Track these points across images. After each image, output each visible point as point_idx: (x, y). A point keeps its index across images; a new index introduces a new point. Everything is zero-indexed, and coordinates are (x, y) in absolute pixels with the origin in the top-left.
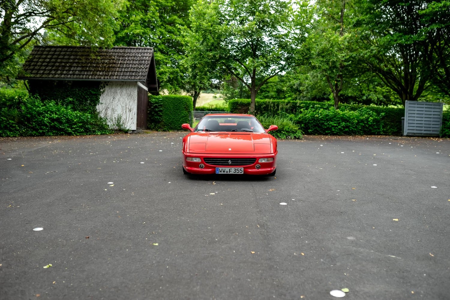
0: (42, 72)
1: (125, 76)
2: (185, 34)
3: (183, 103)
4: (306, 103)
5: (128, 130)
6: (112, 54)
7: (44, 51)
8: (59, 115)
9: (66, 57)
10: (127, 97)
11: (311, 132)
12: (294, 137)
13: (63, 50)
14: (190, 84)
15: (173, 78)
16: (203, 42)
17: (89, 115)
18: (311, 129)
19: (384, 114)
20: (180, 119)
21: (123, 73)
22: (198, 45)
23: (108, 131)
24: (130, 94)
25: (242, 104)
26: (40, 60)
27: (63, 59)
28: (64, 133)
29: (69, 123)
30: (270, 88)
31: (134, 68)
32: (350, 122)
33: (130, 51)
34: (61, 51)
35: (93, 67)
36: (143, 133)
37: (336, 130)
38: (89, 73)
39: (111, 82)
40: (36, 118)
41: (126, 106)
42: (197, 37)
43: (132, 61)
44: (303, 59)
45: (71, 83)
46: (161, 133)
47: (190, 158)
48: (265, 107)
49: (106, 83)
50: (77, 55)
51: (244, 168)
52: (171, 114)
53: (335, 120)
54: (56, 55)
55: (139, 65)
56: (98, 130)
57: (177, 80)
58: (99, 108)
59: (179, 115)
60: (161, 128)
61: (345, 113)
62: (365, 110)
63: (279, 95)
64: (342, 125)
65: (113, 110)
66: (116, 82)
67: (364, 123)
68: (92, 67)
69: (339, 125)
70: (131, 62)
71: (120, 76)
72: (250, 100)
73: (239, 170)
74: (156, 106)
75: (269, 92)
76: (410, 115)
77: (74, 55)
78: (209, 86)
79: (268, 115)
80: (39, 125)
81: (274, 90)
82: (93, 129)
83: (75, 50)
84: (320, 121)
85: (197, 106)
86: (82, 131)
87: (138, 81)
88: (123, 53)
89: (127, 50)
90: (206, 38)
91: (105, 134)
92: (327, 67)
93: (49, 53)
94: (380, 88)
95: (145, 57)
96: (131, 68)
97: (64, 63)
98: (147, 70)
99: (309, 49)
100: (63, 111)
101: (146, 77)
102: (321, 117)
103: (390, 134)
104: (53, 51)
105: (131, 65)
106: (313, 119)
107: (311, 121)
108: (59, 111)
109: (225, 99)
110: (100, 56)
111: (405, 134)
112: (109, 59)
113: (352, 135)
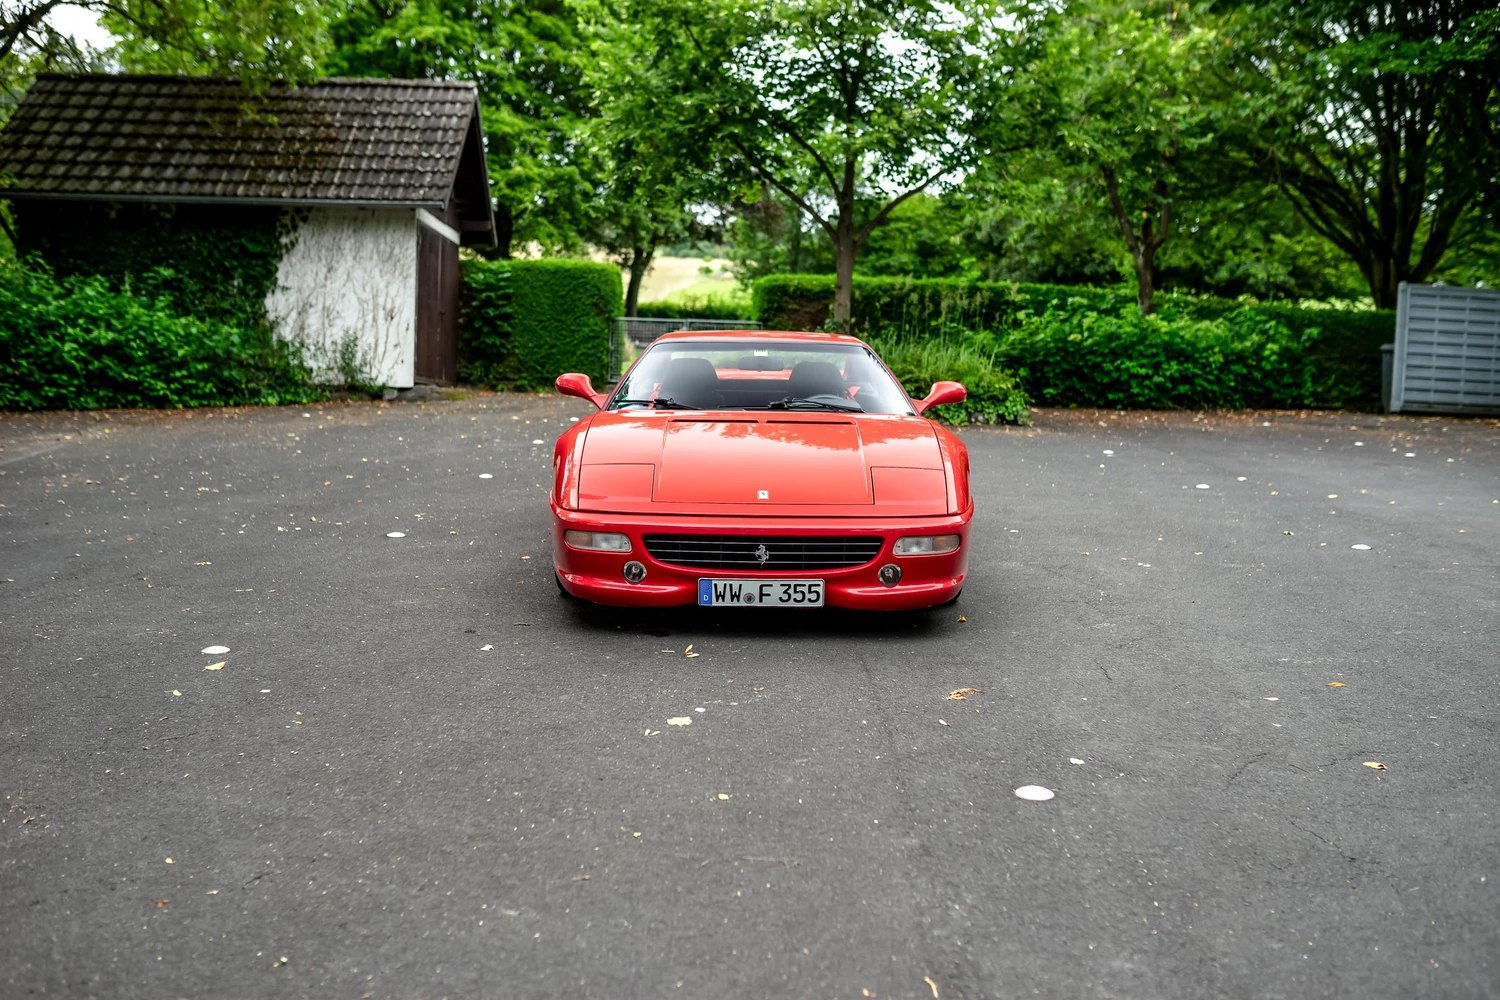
0: (61, 170)
1: (372, 186)
2: (591, 29)
3: (587, 290)
4: (1036, 292)
5: (384, 387)
6: (325, 107)
7: (72, 93)
8: (120, 332)
9: (154, 116)
10: (380, 266)
11: (1052, 396)
12: (999, 416)
13: (144, 90)
14: (617, 223)
15: (556, 199)
16: (658, 58)
17: (235, 330)
18: (1055, 386)
19: (1319, 334)
20: (575, 346)
21: (364, 178)
22: (639, 68)
23: (305, 392)
24: (392, 253)
25: (803, 295)
26: (58, 127)
27: (142, 122)
28: (138, 398)
29: (161, 362)
30: (894, 238)
31: (405, 158)
32: (1195, 362)
33: (392, 95)
34: (135, 95)
35: (254, 153)
36: (441, 399)
37: (1146, 391)
38: (236, 176)
39: (320, 209)
40: (32, 341)
41: (375, 297)
42: (637, 40)
43: (397, 132)
44: (1034, 124)
45: (169, 211)
46: (505, 398)
47: (584, 536)
48: (887, 305)
49: (303, 215)
50: (192, 110)
51: (828, 580)
52: (543, 328)
53: (1141, 354)
54: (118, 108)
55: (424, 146)
56: (270, 386)
57: (570, 206)
58: (276, 304)
59: (573, 331)
60: (508, 379)
61: (1179, 329)
62: (1251, 319)
63: (924, 263)
64: (1168, 373)
65: (327, 311)
66: (338, 208)
67: (1246, 366)
68: (247, 153)
69: (1156, 373)
70: (395, 135)
71: (352, 185)
72: (830, 279)
73: (806, 590)
74: (489, 297)
75: (890, 252)
76: (1416, 337)
77: (182, 110)
78: (686, 229)
79: (899, 337)
80: (42, 368)
81: (908, 247)
82: (252, 385)
83: (187, 90)
84: (1088, 357)
85: (644, 298)
86: (207, 390)
87: (419, 206)
88: (364, 104)
89: (379, 90)
90: (669, 43)
91: (295, 403)
92: (1125, 154)
93: (89, 100)
94: (1286, 241)
95: (444, 119)
96: (394, 158)
97: (145, 136)
98: (453, 165)
99: (1054, 90)
100: (136, 318)
101: (448, 193)
102: (1090, 341)
103: (1337, 404)
104: (104, 94)
105: (392, 148)
106: (1062, 347)
107: (1053, 355)
108: (120, 316)
109: (741, 278)
110: (279, 113)
111: (1396, 404)
112: (312, 125)
113: (1201, 408)
